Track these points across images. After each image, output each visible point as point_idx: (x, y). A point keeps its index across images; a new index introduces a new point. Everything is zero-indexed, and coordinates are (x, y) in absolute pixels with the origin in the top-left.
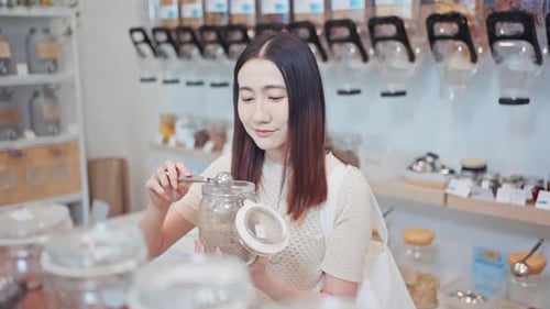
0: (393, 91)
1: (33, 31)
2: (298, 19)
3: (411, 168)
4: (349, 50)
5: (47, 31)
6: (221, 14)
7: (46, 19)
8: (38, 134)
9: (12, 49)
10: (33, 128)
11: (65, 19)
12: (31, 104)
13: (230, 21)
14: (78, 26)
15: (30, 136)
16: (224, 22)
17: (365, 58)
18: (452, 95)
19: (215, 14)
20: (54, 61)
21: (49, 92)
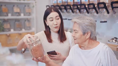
0: (103, 21)
1: (25, 6)
2: (82, 3)
3: (109, 41)
4: (93, 11)
5: (28, 6)
6: (66, 2)
7: (29, 4)
8: (25, 30)
9: (20, 10)
10: (24, 28)
11: (33, 3)
12: (24, 23)
13: (68, 4)
14: (36, 5)
15: (23, 30)
16: (66, 4)
17: (97, 13)
18: (117, 22)
19: (64, 2)
20: (30, 13)
21: (28, 20)
